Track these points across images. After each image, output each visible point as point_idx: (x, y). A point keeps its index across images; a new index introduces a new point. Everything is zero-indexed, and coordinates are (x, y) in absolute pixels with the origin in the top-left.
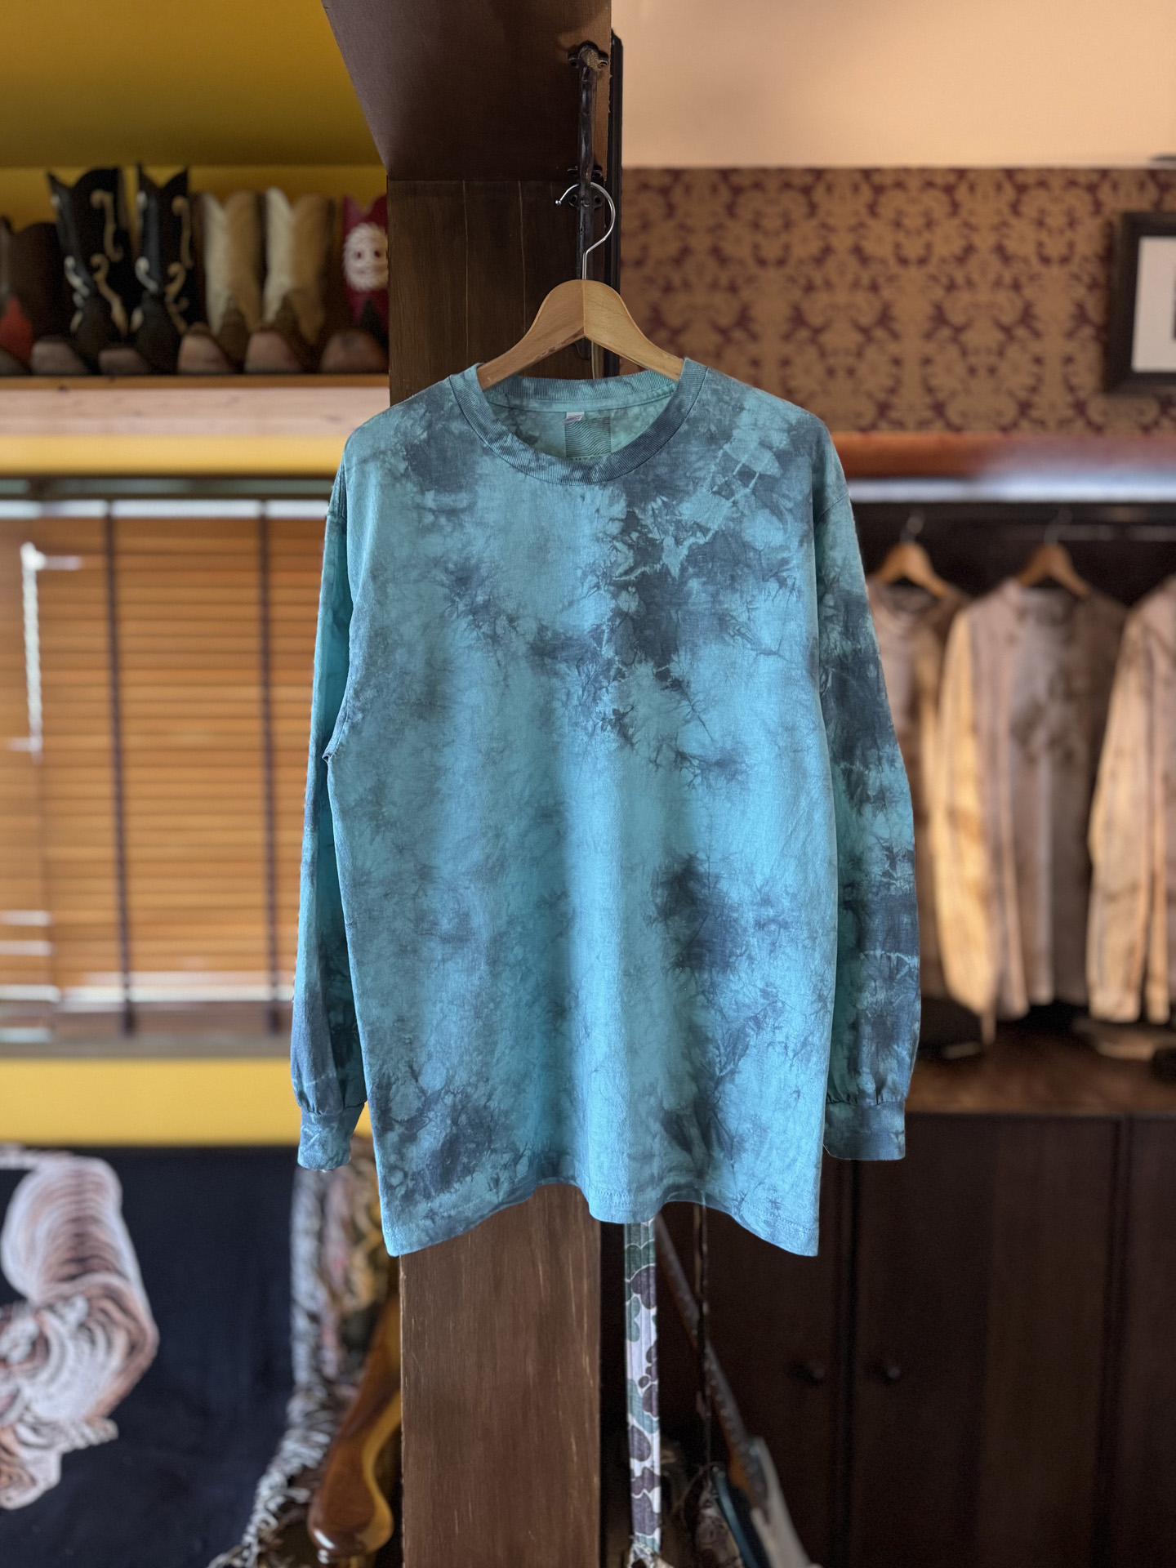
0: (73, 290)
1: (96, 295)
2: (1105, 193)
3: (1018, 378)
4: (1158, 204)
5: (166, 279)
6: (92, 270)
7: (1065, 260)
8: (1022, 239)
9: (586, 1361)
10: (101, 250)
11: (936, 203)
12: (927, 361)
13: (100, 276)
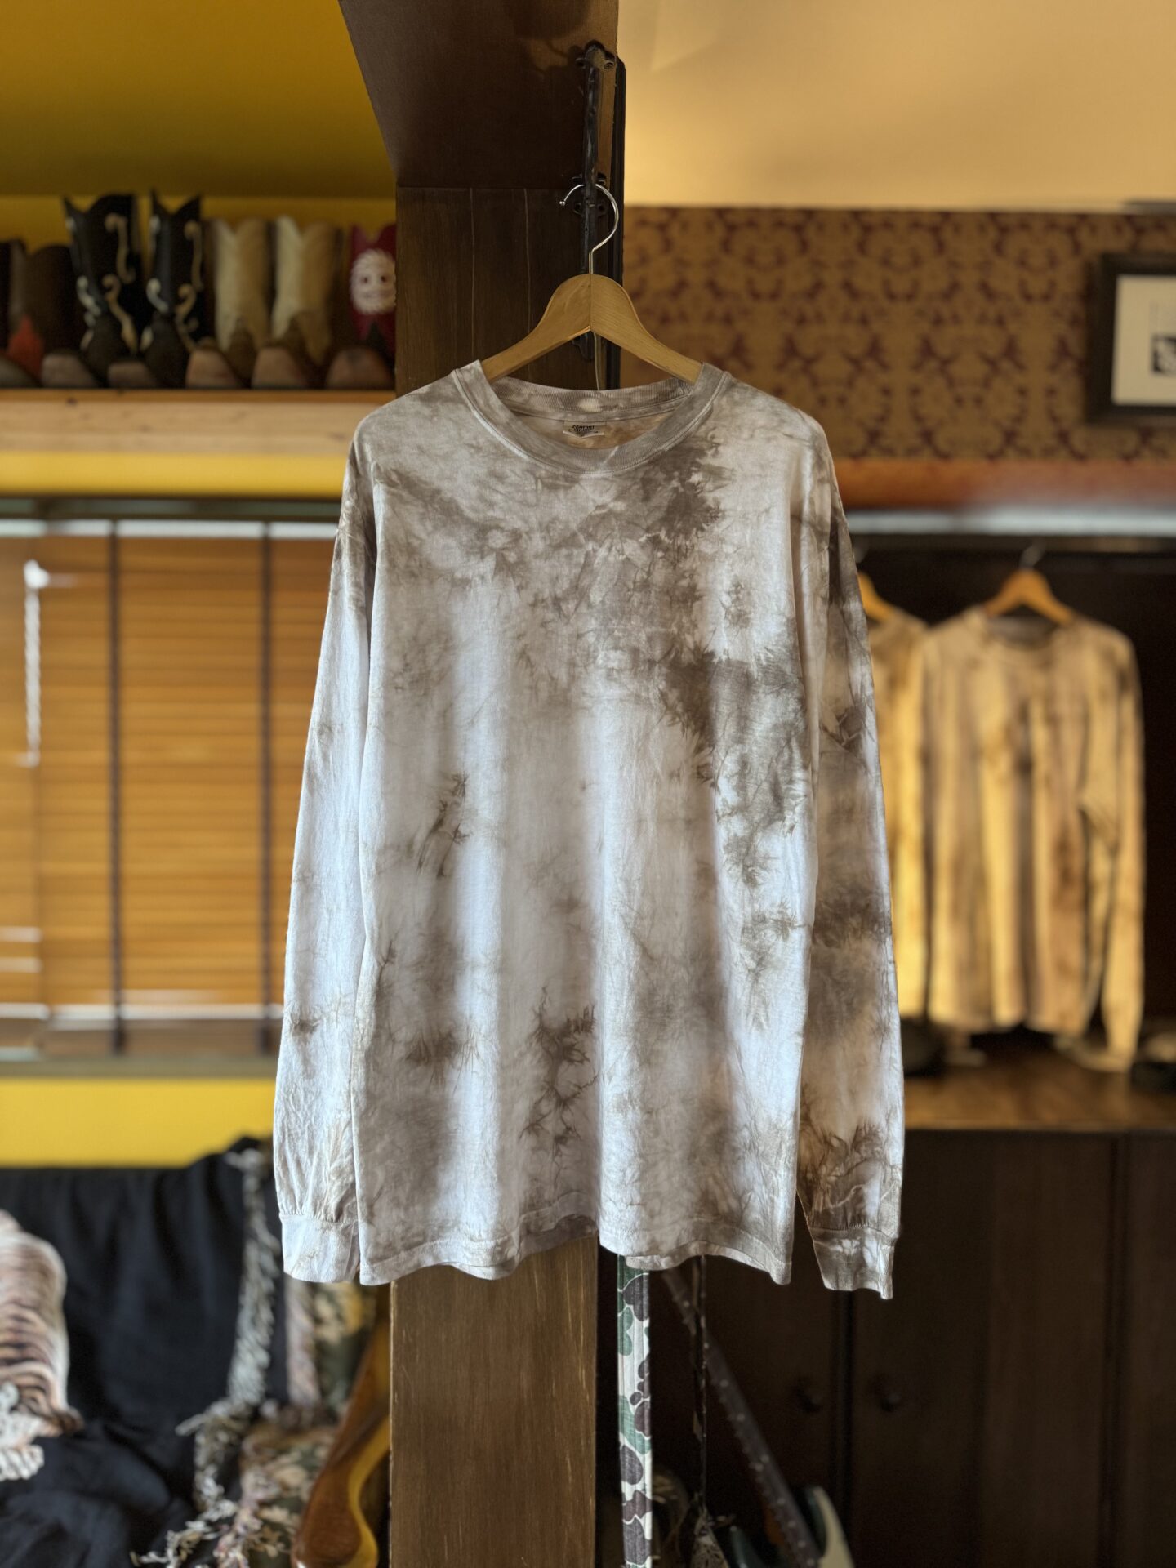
0: (85, 307)
1: (106, 314)
2: (1083, 234)
3: (1004, 409)
5: (176, 300)
6: (103, 290)
7: (1046, 298)
8: (1003, 278)
9: (582, 1373)
10: (115, 273)
13: (111, 297)
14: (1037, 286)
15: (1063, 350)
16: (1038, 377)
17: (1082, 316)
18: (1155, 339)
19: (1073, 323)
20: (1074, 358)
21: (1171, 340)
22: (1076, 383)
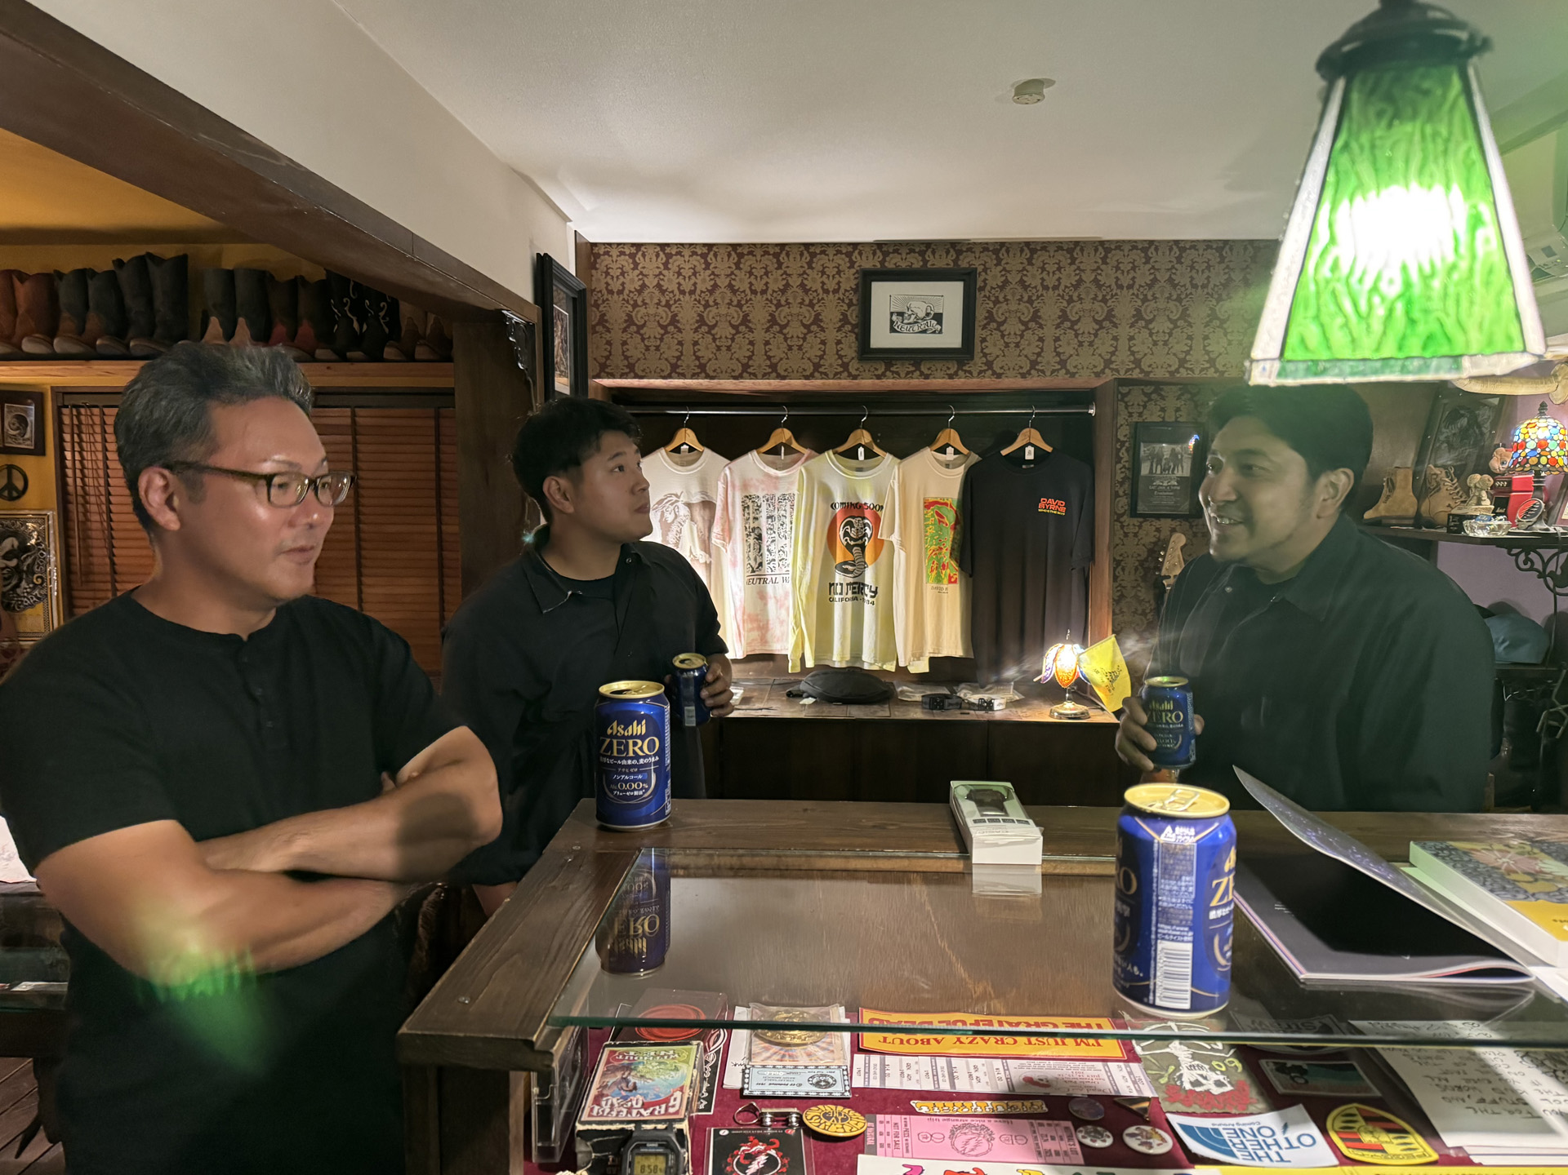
0: (335, 313)
1: (345, 316)
2: (856, 255)
3: (814, 352)
4: (882, 262)
5: (379, 309)
6: (343, 305)
7: (836, 291)
8: (814, 281)
10: (349, 297)
11: (770, 262)
12: (767, 343)
13: (347, 308)
14: (831, 285)
15: (845, 320)
16: (831, 335)
17: (855, 302)
18: (892, 314)
19: (850, 305)
20: (850, 323)
21: (901, 314)
22: (852, 337)
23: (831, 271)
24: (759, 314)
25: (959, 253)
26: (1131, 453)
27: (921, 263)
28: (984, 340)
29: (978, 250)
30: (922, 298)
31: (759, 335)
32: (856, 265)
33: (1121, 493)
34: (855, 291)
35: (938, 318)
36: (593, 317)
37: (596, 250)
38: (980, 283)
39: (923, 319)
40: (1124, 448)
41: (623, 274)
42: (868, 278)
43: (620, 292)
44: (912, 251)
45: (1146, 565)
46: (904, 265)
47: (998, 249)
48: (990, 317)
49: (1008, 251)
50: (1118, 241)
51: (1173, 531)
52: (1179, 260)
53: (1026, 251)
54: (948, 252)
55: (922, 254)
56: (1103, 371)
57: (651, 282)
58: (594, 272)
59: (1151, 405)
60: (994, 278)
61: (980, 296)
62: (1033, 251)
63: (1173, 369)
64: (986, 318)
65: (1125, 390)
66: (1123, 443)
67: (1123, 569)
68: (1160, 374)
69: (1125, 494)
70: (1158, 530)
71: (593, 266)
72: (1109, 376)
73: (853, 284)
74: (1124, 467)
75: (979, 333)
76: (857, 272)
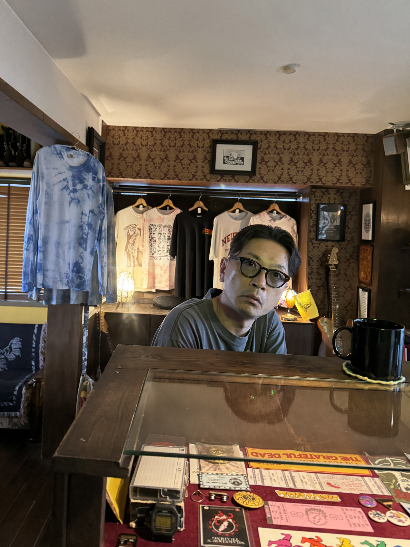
0: (5, 148)
1: (9, 149)
2: (211, 134)
3: (193, 170)
4: (221, 137)
5: (22, 147)
6: (8, 145)
7: (202, 147)
8: (194, 143)
10: (11, 141)
11: (177, 135)
12: (175, 166)
13: (10, 146)
14: (201, 145)
15: (205, 158)
16: (200, 164)
17: (210, 151)
18: (224, 157)
19: (208, 153)
20: (208, 160)
21: (228, 157)
22: (208, 165)
23: (201, 140)
24: (172, 155)
25: (251, 134)
26: (316, 215)
27: (236, 138)
28: (260, 168)
29: (258, 133)
30: (236, 151)
31: (172, 163)
32: (211, 137)
33: (312, 231)
34: (210, 147)
35: (242, 159)
36: (107, 153)
37: (109, 128)
38: (259, 146)
39: (236, 159)
40: (314, 213)
41: (119, 137)
42: (215, 143)
43: (118, 144)
44: (232, 133)
45: (322, 260)
46: (229, 138)
47: (267, 134)
48: (263, 160)
49: (270, 135)
50: (313, 132)
51: (333, 246)
52: (337, 140)
53: (277, 134)
54: (247, 134)
55: (237, 134)
56: (307, 182)
57: (130, 141)
58: (108, 136)
59: (324, 196)
60: (264, 145)
61: (259, 151)
62: (280, 135)
63: (334, 182)
64: (261, 160)
65: (314, 190)
66: (313, 211)
67: (313, 261)
68: (329, 184)
69: (314, 231)
70: (327, 246)
71: (108, 134)
72: (309, 184)
73: (209, 145)
74: (313, 220)
75: (258, 165)
76: (211, 140)
